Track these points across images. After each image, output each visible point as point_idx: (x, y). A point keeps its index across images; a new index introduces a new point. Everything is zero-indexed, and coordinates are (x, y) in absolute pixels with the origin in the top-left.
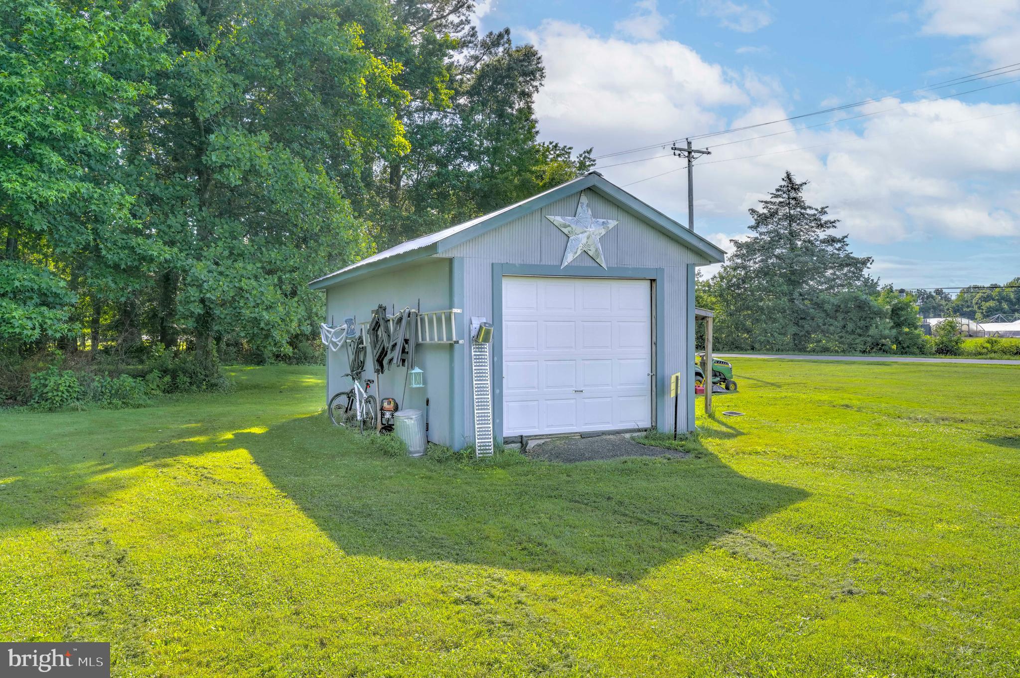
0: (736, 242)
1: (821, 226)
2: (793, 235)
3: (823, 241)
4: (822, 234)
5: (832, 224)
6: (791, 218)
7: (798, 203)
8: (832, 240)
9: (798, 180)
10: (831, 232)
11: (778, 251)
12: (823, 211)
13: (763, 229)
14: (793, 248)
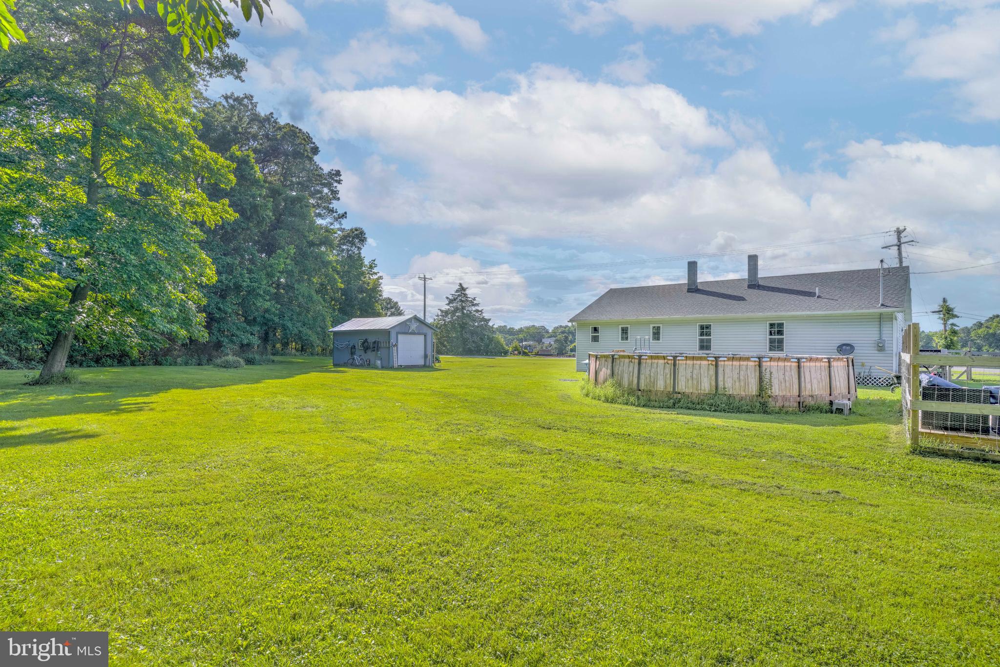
0: (441, 310)
1: (473, 305)
2: (463, 308)
3: (475, 311)
4: (474, 308)
5: (477, 305)
6: (462, 301)
7: (465, 295)
8: (477, 311)
9: (465, 286)
10: (477, 308)
11: (457, 314)
12: (474, 299)
13: (451, 305)
14: (463, 313)
